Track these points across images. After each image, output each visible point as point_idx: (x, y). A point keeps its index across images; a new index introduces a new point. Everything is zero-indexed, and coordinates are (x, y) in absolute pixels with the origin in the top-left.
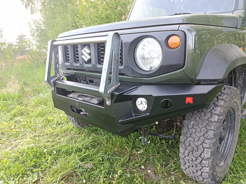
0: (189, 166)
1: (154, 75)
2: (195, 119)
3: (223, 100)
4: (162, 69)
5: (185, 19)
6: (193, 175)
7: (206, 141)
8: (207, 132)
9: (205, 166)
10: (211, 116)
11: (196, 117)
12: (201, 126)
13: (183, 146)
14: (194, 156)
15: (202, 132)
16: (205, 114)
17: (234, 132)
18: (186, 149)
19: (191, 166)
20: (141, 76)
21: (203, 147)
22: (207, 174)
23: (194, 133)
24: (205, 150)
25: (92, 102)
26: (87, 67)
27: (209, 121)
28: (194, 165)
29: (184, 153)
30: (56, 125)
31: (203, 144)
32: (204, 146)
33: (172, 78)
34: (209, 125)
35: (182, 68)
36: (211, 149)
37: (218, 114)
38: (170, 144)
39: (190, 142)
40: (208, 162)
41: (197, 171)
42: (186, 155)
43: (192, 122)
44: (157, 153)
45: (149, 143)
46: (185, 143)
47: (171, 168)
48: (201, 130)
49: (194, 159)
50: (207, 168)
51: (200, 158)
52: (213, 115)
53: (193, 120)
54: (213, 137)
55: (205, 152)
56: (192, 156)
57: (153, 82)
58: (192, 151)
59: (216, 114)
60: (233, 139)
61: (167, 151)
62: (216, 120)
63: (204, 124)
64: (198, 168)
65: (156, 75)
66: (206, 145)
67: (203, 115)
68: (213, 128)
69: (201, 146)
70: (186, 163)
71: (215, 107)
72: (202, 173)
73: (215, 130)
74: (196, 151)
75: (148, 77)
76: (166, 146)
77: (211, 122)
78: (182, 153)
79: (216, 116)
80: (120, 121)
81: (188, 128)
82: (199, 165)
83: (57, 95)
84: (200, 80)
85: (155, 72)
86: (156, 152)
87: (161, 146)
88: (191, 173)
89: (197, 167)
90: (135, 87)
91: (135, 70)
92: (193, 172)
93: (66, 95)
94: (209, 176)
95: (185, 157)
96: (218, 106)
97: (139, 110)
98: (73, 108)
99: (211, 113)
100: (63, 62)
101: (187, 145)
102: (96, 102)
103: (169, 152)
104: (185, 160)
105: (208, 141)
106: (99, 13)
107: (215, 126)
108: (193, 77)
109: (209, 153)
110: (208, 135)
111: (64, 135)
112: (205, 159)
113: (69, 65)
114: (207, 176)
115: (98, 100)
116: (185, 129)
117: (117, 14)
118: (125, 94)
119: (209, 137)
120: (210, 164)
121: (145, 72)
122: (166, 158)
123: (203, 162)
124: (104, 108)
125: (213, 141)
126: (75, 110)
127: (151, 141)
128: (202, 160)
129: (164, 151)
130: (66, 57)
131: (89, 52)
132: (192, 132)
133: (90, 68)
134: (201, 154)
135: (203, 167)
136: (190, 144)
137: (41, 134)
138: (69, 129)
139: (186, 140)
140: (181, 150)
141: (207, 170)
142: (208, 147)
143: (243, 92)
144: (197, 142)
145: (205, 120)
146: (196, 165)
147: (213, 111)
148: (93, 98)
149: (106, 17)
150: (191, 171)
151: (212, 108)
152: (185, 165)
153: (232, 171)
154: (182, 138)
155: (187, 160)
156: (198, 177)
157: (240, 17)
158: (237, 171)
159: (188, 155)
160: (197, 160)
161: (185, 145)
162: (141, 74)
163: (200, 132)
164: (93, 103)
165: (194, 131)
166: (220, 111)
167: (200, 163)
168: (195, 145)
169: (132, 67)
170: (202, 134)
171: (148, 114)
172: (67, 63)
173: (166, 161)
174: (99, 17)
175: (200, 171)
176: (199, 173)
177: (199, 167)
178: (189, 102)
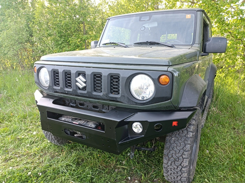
0: (171, 173)
1: (147, 104)
2: (175, 135)
3: (194, 119)
4: (154, 100)
5: (170, 61)
6: (174, 180)
7: (185, 153)
8: (185, 145)
9: (184, 172)
10: (187, 133)
11: (176, 134)
12: (180, 141)
13: (167, 157)
14: (176, 165)
15: (181, 146)
16: (183, 131)
17: (197, 141)
18: (169, 160)
19: (173, 173)
20: (135, 104)
21: (182, 157)
22: (185, 178)
23: (175, 147)
24: (184, 160)
25: (89, 125)
26: (81, 93)
27: (186, 137)
28: (176, 172)
29: (168, 163)
30: (29, 144)
31: (183, 155)
32: (184, 157)
33: (162, 106)
34: (187, 140)
35: (170, 99)
36: (188, 159)
37: (192, 131)
38: (146, 154)
39: (172, 154)
40: (186, 169)
41: (177, 177)
42: (170, 165)
43: (173, 139)
44: (138, 164)
45: (129, 155)
46: (169, 155)
47: (152, 175)
48: (180, 144)
49: (176, 167)
50: (186, 174)
51: (181, 167)
52: (189, 132)
53: (174, 137)
54: (189, 149)
55: (184, 161)
56: (174, 165)
57: (145, 109)
58: (174, 162)
59: (191, 131)
60: (197, 146)
61: (145, 160)
62: (191, 136)
63: (183, 140)
64: (178, 175)
65: (148, 104)
66: (185, 156)
67: (181, 132)
68: (189, 143)
69: (181, 157)
70: (168, 171)
71: (190, 126)
72: (181, 178)
73: (191, 144)
74: (177, 162)
75: (142, 105)
76: (143, 156)
77: (187, 138)
78: (166, 164)
79: (191, 133)
80: (120, 143)
81: (170, 143)
82: (180, 172)
83: (48, 118)
84: (181, 108)
85: (148, 102)
86: (136, 162)
87: (140, 156)
88: (172, 178)
89: (177, 173)
90: (133, 114)
91: (131, 99)
92: (174, 178)
93: (57, 118)
94: (186, 179)
95: (168, 166)
96: (191, 125)
97: (135, 132)
98: (66, 131)
99: (187, 130)
100: (51, 85)
101: (170, 157)
102: (93, 126)
103: (147, 161)
104: (168, 169)
105: (186, 153)
106: (58, 20)
107: (190, 140)
108: (176, 105)
109: (188, 162)
110: (186, 148)
111: (42, 154)
112: (184, 167)
113: (58, 89)
114: (185, 180)
115: (94, 124)
116: (168, 144)
117: (76, 22)
118: (125, 120)
119: (187, 150)
120: (188, 170)
121: (139, 101)
122: (146, 167)
123: (183, 169)
124: (104, 132)
125: (189, 152)
126: (69, 132)
127: (130, 153)
128: (182, 168)
129: (142, 161)
130: (54, 81)
131: (84, 80)
132: (174, 146)
133: (84, 94)
134: (181, 163)
135: (182, 173)
136: (172, 156)
137: (15, 156)
138: (47, 148)
139: (169, 152)
140: (165, 161)
141: (185, 175)
142: (186, 157)
143: (202, 109)
144: (178, 154)
145: (183, 136)
146: (177, 172)
147: (188, 129)
148: (88, 121)
149: (65, 25)
150: (173, 177)
151: (188, 127)
152: (168, 173)
153: (198, 172)
154: (165, 152)
155: (170, 168)
156: (177, 181)
157: (198, 50)
158: (201, 171)
159: (171, 164)
160: (178, 168)
161: (168, 157)
162: (136, 103)
163: (180, 146)
164: (91, 127)
165: (175, 145)
166: (193, 128)
167: (180, 170)
168: (177, 157)
169: (128, 97)
170: (182, 148)
171: (143, 136)
172: (56, 87)
173: (145, 169)
174: (58, 24)
175: (180, 177)
176: (179, 178)
177: (180, 173)
178: (174, 125)
